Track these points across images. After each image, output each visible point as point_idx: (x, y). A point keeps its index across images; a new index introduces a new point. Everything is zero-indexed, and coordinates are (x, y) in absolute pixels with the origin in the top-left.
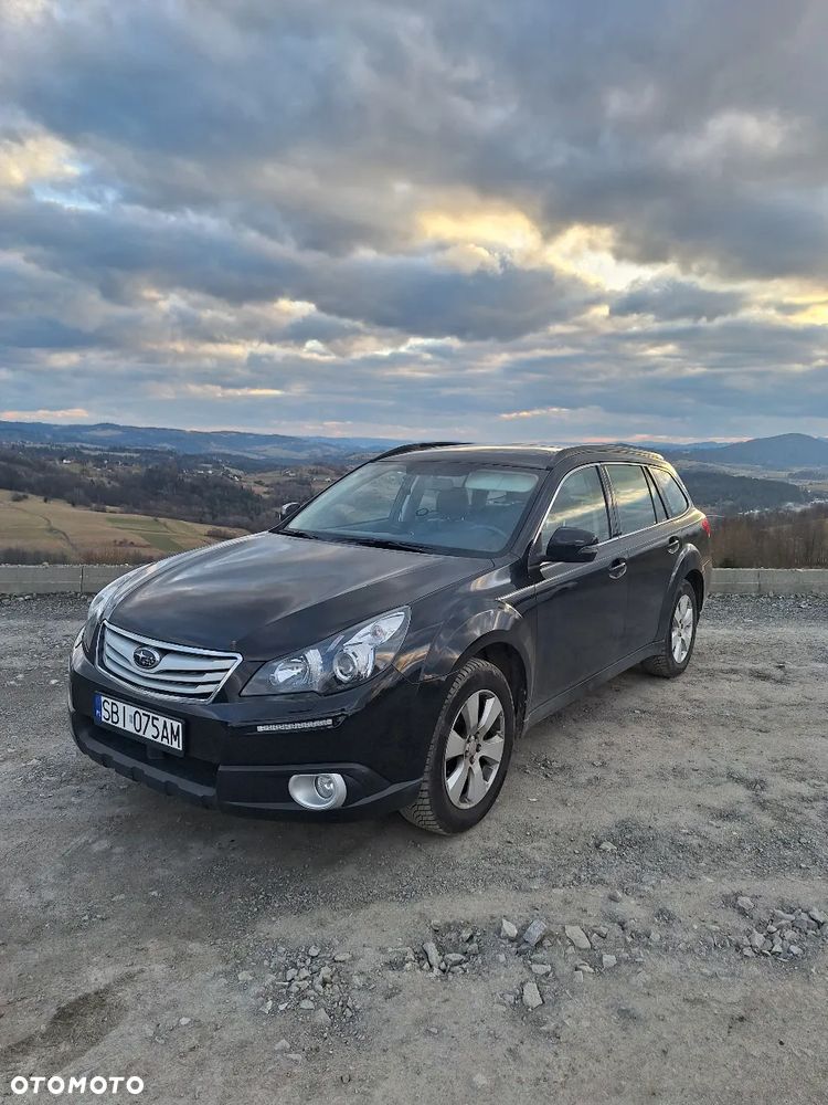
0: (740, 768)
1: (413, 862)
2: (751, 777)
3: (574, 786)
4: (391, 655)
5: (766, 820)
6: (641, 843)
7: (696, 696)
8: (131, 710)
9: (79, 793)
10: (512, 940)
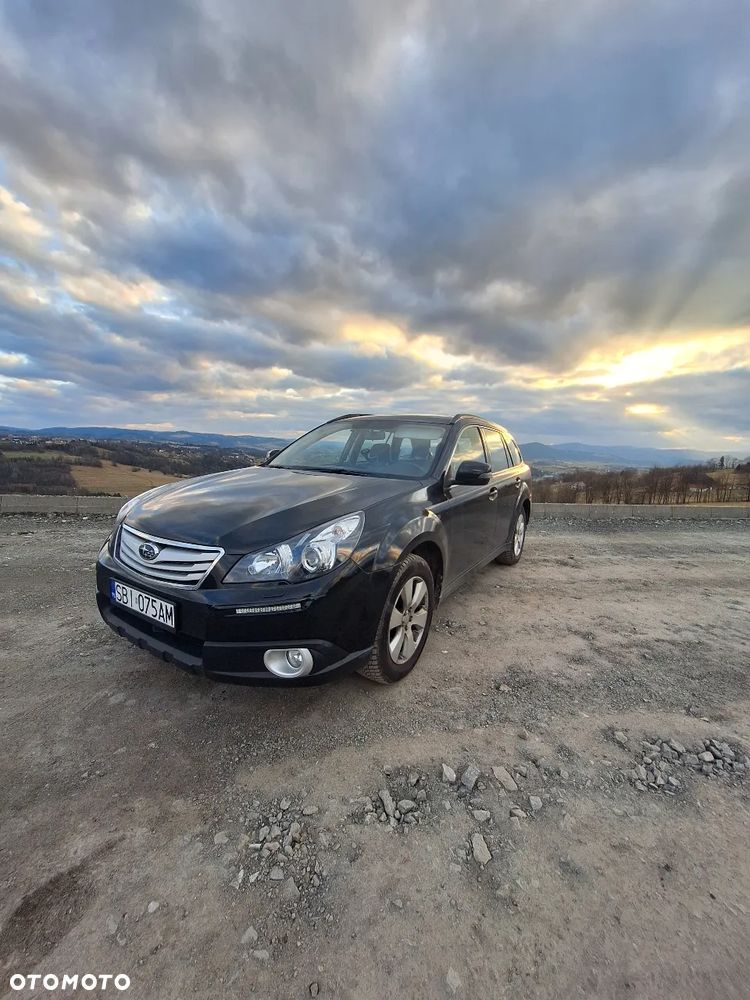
0: (574, 624)
1: (363, 708)
2: (584, 630)
3: (471, 640)
4: (349, 551)
5: (605, 663)
6: (527, 684)
7: (532, 576)
8: (136, 593)
9: (110, 652)
10: (451, 784)
